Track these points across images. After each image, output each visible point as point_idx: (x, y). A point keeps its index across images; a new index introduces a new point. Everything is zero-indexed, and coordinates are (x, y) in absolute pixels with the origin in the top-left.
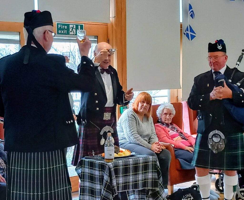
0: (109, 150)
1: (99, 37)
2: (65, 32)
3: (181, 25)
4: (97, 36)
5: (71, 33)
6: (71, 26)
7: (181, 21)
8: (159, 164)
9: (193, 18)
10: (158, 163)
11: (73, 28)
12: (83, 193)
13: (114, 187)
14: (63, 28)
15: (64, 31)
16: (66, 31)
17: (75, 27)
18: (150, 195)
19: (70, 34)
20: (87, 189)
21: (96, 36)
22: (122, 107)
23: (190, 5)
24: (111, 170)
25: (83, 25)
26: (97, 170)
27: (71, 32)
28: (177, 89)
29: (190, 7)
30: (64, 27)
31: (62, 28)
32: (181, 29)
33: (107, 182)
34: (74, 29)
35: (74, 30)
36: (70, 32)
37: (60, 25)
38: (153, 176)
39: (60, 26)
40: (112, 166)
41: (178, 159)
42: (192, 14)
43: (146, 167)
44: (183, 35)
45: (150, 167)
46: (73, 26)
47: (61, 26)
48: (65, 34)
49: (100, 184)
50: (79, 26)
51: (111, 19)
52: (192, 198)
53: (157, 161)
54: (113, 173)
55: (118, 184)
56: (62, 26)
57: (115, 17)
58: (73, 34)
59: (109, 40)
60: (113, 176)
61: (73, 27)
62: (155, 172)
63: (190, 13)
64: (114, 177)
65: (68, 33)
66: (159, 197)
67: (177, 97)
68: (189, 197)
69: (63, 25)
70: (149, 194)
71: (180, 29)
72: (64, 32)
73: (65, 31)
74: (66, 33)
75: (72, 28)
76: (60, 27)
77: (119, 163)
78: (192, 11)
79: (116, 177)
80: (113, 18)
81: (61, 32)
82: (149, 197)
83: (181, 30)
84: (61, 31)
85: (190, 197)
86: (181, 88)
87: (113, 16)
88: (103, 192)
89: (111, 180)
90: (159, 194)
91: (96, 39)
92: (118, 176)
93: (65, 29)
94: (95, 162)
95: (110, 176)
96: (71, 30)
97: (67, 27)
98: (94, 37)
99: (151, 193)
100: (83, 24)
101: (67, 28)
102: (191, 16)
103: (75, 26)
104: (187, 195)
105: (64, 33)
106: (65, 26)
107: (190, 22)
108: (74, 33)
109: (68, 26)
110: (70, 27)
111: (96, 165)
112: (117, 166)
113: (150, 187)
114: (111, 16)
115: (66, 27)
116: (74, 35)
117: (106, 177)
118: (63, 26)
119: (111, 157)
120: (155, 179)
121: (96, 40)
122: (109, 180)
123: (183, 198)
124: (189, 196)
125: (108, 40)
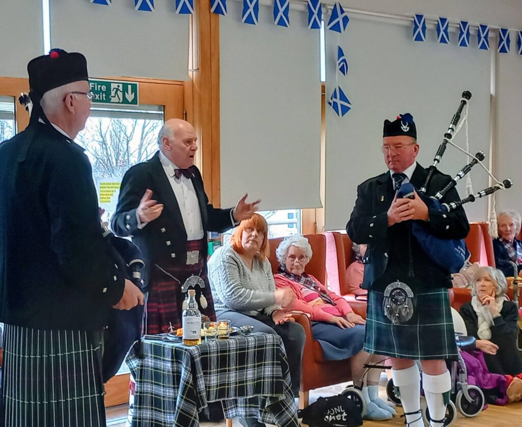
0: (192, 323)
1: (167, 108)
2: (103, 97)
3: (323, 87)
4: (164, 106)
5: (113, 100)
6: (113, 86)
7: (323, 79)
8: (284, 350)
9: (344, 74)
10: (283, 347)
11: (117, 90)
12: (141, 405)
13: (200, 393)
14: (99, 89)
15: (101, 96)
16: (104, 95)
17: (121, 88)
18: (267, 408)
19: (112, 101)
20: (149, 397)
21: (163, 107)
22: (211, 243)
23: (339, 48)
24: (195, 360)
25: (136, 84)
26: (168, 361)
27: (115, 97)
28: (314, 209)
29: (341, 53)
30: (101, 88)
31: (96, 89)
32: (322, 95)
33: (188, 383)
34: (119, 92)
35: (120, 94)
36: (112, 97)
37: (93, 84)
38: (273, 371)
39: (93, 86)
40: (196, 352)
41: (319, 341)
42: (343, 65)
43: (260, 356)
44: (327, 105)
45: (269, 355)
46: (118, 86)
47: (94, 85)
48: (103, 101)
49: (174, 388)
50: (130, 87)
51: (190, 73)
52: (345, 414)
53: (281, 344)
54: (199, 367)
55: (208, 387)
56: (96, 86)
57: (198, 69)
58: (118, 101)
59: (186, 114)
60: (198, 373)
61: (117, 87)
62: (277, 364)
63: (339, 64)
64: (200, 374)
65: (108, 100)
66: (284, 411)
67: (315, 223)
68: (338, 413)
69: (99, 83)
70: (266, 406)
71: (320, 93)
72: (99, 97)
73: (102, 94)
74: (104, 99)
75: (115, 90)
76: (92, 88)
77: (209, 348)
78: (344, 61)
79: (205, 374)
80: (194, 72)
82: (265, 412)
83: (323, 96)
85: (342, 413)
86: (322, 207)
87: (194, 68)
88: (180, 403)
89: (195, 379)
90: (284, 406)
91: (161, 111)
92: (209, 371)
93: (103, 92)
94: (164, 345)
95: (194, 371)
96: (113, 93)
97: (105, 88)
98: (157, 107)
99: (270, 404)
100: (138, 83)
101: (107, 89)
102: (342, 69)
103: (121, 85)
104: (335, 409)
105: (101, 99)
106: (103, 85)
107: (339, 81)
108: (120, 100)
109: (108, 85)
110: (112, 89)
111: (166, 351)
112: (207, 354)
113: (267, 394)
114: (190, 68)
115: (104, 88)
116: (119, 103)
117: (184, 374)
118: (99, 86)
119: (194, 336)
120: (277, 378)
121: (162, 114)
122: (191, 380)
123: (327, 415)
124: (339, 411)
125: (184, 113)
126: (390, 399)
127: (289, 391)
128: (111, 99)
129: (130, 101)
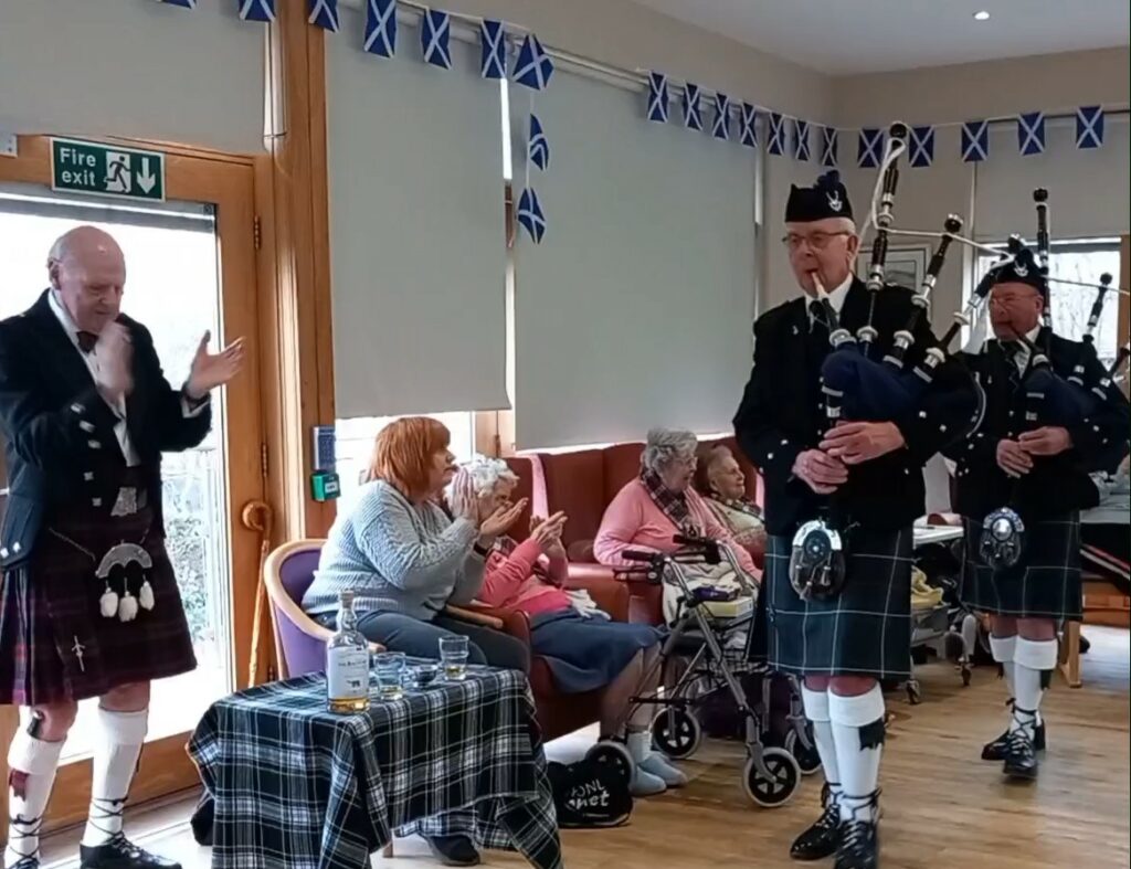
1: (221, 209)
2: (89, 179)
3: (508, 190)
4: (215, 206)
5: (111, 186)
6: (111, 157)
7: (508, 174)
8: (532, 699)
9: (541, 167)
10: (529, 693)
11: (120, 166)
12: (231, 844)
13: (375, 816)
14: (80, 162)
15: (86, 176)
16: (92, 175)
17: (127, 163)
18: (499, 818)
19: (108, 189)
20: (249, 826)
21: (212, 207)
22: (320, 478)
23: (534, 120)
24: (363, 746)
25: (159, 158)
26: (297, 749)
27: (114, 180)
28: (494, 412)
29: (536, 128)
30: (84, 160)
31: (74, 162)
32: (507, 204)
33: (348, 797)
34: (122, 171)
35: (126, 176)
36: (108, 180)
37: (68, 150)
38: (513, 744)
39: (67, 155)
40: (365, 728)
41: (546, 658)
42: (540, 150)
43: (489, 717)
44: (516, 221)
45: (504, 712)
46: (122, 159)
47: (71, 153)
48: (89, 188)
49: (311, 807)
50: (145, 162)
51: (268, 142)
52: (605, 795)
53: (526, 687)
54: (371, 761)
55: (390, 799)
56: (74, 156)
57: (284, 134)
58: (121, 189)
59: (259, 223)
60: (370, 772)
61: (118, 160)
62: (522, 730)
63: (532, 147)
64: (374, 775)
65: (100, 186)
66: (535, 822)
67: (497, 437)
68: (593, 794)
69: (80, 149)
70: (498, 813)
71: (503, 201)
72: (82, 178)
73: (88, 174)
74: (93, 184)
75: (115, 166)
76: (66, 158)
77: (392, 714)
78: (542, 141)
79: (384, 771)
80: (276, 140)
81: (73, 178)
82: (491, 827)
83: (509, 206)
84: (69, 176)
85: (599, 793)
86: (509, 408)
87: (276, 132)
88: (331, 841)
89: (364, 787)
90: (535, 812)
91: (210, 214)
92: (391, 765)
93: (90, 169)
94: (286, 714)
95: (359, 772)
96: (111, 173)
97: (94, 160)
98: (202, 206)
99: (506, 811)
100: (161, 155)
101: (97, 163)
102: (537, 159)
103: (127, 157)
104: (587, 786)
105: (86, 183)
106: (91, 153)
107: (532, 178)
108: (125, 187)
109: (100, 155)
110: (109, 163)
111: (291, 728)
112: (386, 728)
113: (503, 791)
114: (267, 131)
115: (91, 160)
116: (123, 193)
117: (337, 777)
118: (81, 156)
119: (355, 692)
120: (522, 758)
121: (210, 221)
122: (355, 791)
123: (571, 798)
124: (595, 789)
125: (256, 220)
126: (657, 746)
127: (544, 782)
128: (106, 185)
129: (147, 190)
